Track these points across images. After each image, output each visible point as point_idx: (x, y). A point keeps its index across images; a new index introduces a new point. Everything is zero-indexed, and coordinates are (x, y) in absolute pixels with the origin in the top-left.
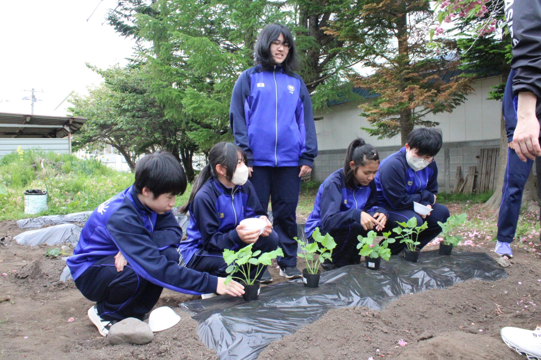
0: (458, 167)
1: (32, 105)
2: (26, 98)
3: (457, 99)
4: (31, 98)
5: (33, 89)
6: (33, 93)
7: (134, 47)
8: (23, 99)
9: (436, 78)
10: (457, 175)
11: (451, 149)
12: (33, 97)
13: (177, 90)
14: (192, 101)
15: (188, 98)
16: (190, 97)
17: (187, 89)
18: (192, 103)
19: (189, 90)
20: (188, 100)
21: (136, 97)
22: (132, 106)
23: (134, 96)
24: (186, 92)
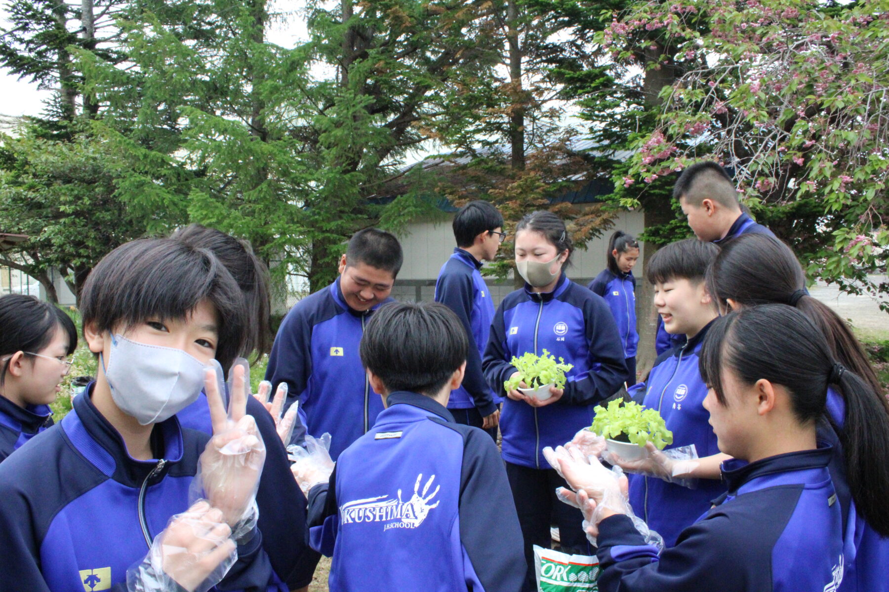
7: (47, 101)
9: (569, 207)
13: (166, 191)
14: (205, 212)
15: (197, 208)
16: (200, 206)
17: (191, 193)
18: (206, 217)
19: (196, 195)
20: (197, 211)
21: (76, 192)
22: (73, 207)
23: (72, 190)
24: (189, 197)
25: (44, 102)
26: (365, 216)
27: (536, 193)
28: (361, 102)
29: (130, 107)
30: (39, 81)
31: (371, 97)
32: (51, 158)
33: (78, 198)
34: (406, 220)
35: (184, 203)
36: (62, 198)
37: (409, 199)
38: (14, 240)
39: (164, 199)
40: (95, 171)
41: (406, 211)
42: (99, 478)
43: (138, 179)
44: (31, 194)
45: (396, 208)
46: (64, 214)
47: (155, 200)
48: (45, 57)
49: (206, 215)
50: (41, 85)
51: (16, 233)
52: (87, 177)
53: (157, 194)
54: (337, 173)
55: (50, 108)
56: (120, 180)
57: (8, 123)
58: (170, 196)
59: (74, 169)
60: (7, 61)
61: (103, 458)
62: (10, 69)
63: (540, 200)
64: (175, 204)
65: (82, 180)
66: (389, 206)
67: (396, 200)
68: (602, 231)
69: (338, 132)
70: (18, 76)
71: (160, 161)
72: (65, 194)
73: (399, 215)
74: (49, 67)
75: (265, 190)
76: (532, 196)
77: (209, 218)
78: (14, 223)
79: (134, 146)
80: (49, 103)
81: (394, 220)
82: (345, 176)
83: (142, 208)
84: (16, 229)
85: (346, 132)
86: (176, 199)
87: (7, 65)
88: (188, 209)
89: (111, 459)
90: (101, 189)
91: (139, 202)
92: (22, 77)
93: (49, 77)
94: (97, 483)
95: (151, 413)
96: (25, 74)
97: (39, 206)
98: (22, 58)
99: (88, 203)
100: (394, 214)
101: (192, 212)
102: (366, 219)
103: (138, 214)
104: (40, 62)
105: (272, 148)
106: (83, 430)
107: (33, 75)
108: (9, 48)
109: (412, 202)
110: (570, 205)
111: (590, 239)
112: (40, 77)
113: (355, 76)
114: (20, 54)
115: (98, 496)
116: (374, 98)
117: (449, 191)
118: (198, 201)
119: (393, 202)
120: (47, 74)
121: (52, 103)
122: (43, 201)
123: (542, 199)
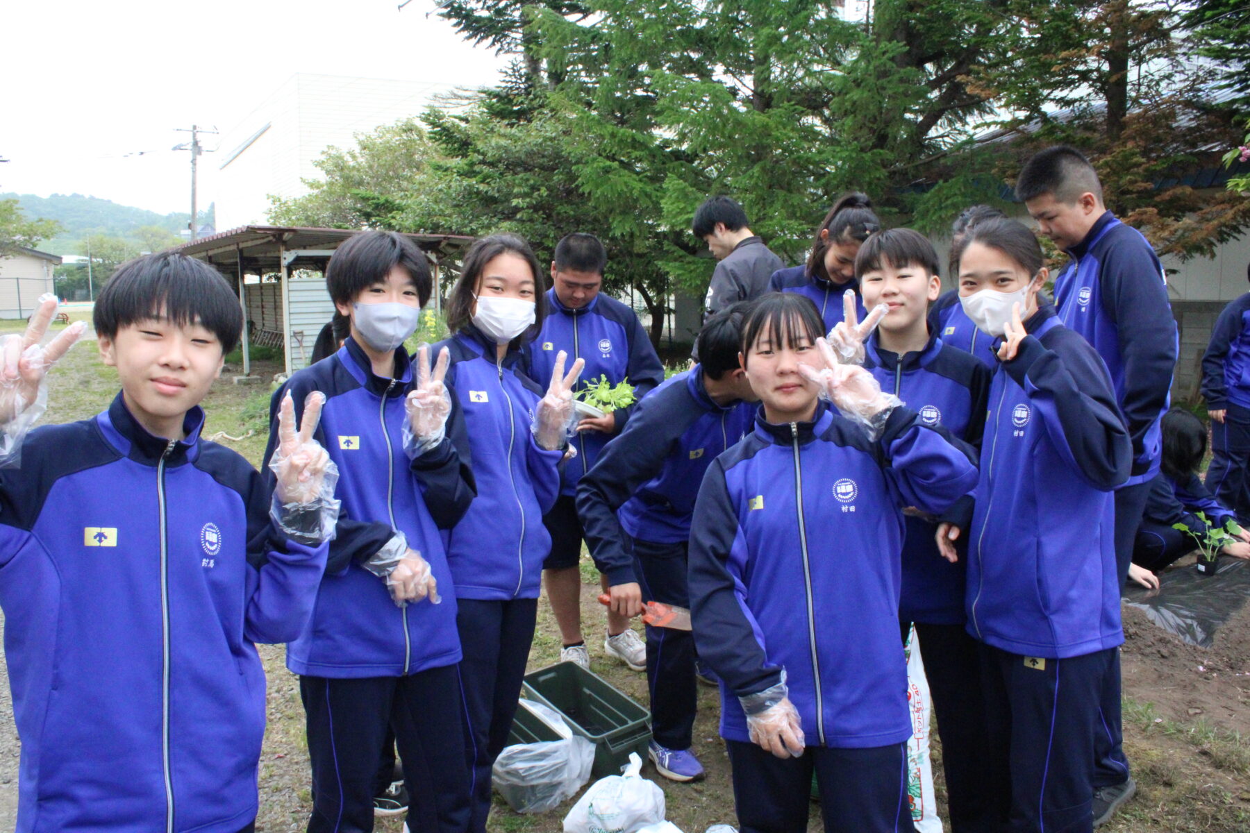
0: (1199, 350)
1: (194, 162)
2: (178, 148)
3: (1226, 233)
4: (190, 147)
5: (195, 127)
6: (194, 135)
8: (175, 149)
9: (1188, 193)
10: (1196, 366)
11: (1186, 314)
12: (196, 143)
13: (637, 178)
14: (682, 205)
15: (673, 200)
16: (677, 198)
17: (667, 181)
18: (682, 211)
19: (672, 183)
20: (673, 203)
21: (532, 182)
22: (528, 200)
23: (528, 180)
24: (664, 186)
25: (501, 72)
26: (895, 210)
27: (1133, 174)
28: (884, 53)
29: (607, 71)
30: (498, 46)
31: (901, 44)
32: (503, 142)
33: (534, 188)
34: (949, 214)
35: (659, 194)
36: (516, 190)
37: (956, 183)
38: (457, 242)
39: (633, 189)
40: (557, 155)
41: (949, 202)
42: (355, 385)
43: (601, 165)
44: (482, 187)
45: (936, 199)
46: (517, 209)
47: (622, 190)
48: (505, 14)
49: (683, 209)
50: (500, 50)
51: (468, 235)
52: (546, 164)
53: (626, 183)
54: (853, 150)
55: (508, 79)
56: (580, 166)
57: (467, 98)
58: (641, 185)
59: (530, 154)
60: (462, 26)
61: (359, 374)
62: (466, 34)
63: (1140, 184)
64: (648, 196)
65: (542, 168)
66: (927, 195)
67: (936, 187)
68: (1242, 228)
69: (855, 95)
70: (474, 40)
71: (629, 140)
72: (520, 185)
73: (941, 209)
74: (511, 26)
75: (756, 175)
76: (1129, 177)
77: (688, 213)
78: (467, 222)
79: (599, 123)
80: (506, 72)
81: (934, 213)
82: (864, 155)
83: (608, 201)
84: (468, 229)
85: (866, 94)
86: (648, 189)
87: (463, 30)
88: (662, 201)
89: (364, 375)
90: (561, 177)
91: (603, 193)
92: (478, 42)
93: (508, 40)
94: (354, 387)
95: (388, 344)
96: (482, 38)
97: (493, 200)
98: (479, 20)
99: (545, 194)
100: (933, 206)
101: (666, 205)
102: (896, 213)
103: (603, 208)
104: (500, 22)
105: (767, 120)
106: (349, 357)
107: (491, 39)
108: (465, 9)
109: (960, 189)
110: (1188, 190)
111: (1222, 240)
112: (499, 40)
113: (884, 15)
114: (476, 14)
115: (352, 395)
116: (905, 45)
117: (1009, 172)
118: (675, 190)
119: (933, 190)
120: (507, 36)
121: (510, 72)
122: (497, 195)
123: (1142, 181)
